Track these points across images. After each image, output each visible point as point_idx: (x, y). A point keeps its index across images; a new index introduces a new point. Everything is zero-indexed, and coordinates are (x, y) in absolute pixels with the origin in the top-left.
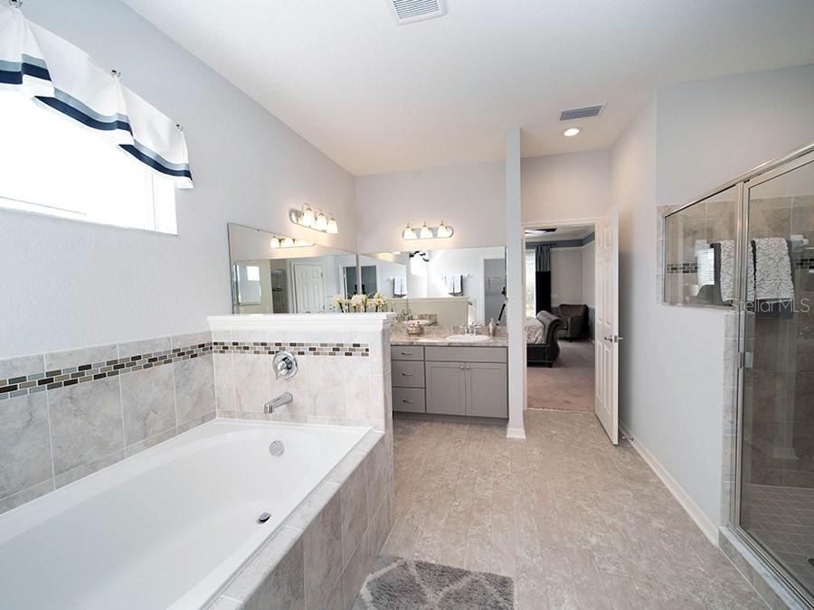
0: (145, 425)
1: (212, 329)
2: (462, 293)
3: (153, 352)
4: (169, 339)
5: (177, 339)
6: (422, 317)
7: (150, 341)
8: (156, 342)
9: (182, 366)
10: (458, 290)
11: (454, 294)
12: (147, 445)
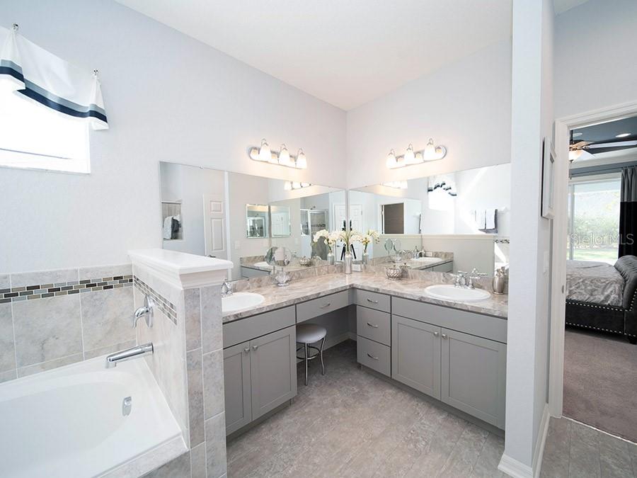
0: (43, 348)
1: (133, 263)
2: (496, 229)
3: (55, 283)
4: (76, 271)
5: (87, 271)
6: (436, 255)
7: (51, 273)
8: (58, 274)
9: (92, 297)
10: (491, 226)
11: (486, 231)
12: (44, 368)
